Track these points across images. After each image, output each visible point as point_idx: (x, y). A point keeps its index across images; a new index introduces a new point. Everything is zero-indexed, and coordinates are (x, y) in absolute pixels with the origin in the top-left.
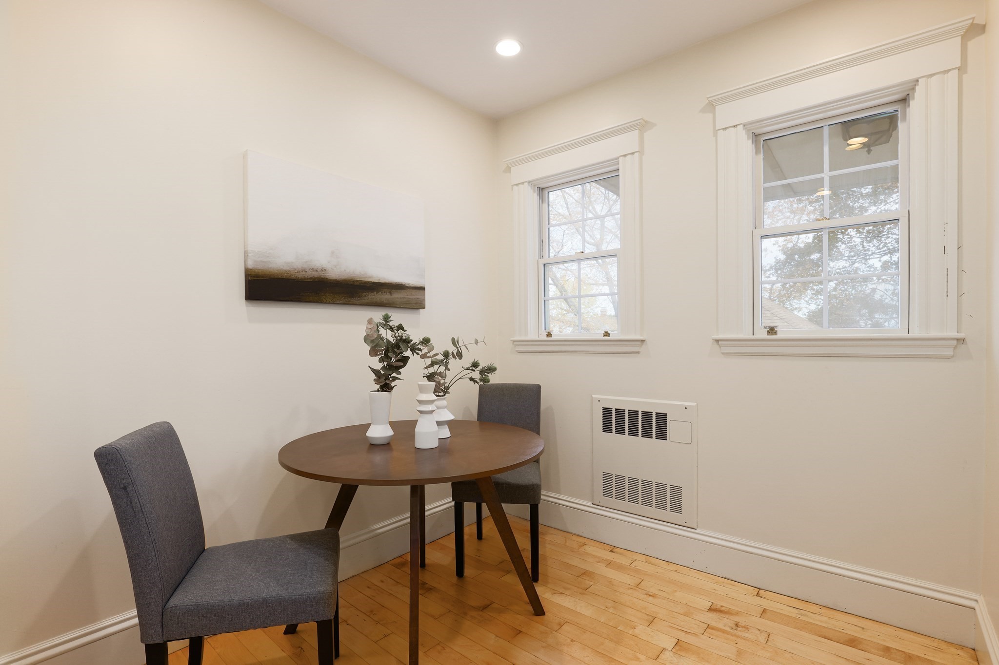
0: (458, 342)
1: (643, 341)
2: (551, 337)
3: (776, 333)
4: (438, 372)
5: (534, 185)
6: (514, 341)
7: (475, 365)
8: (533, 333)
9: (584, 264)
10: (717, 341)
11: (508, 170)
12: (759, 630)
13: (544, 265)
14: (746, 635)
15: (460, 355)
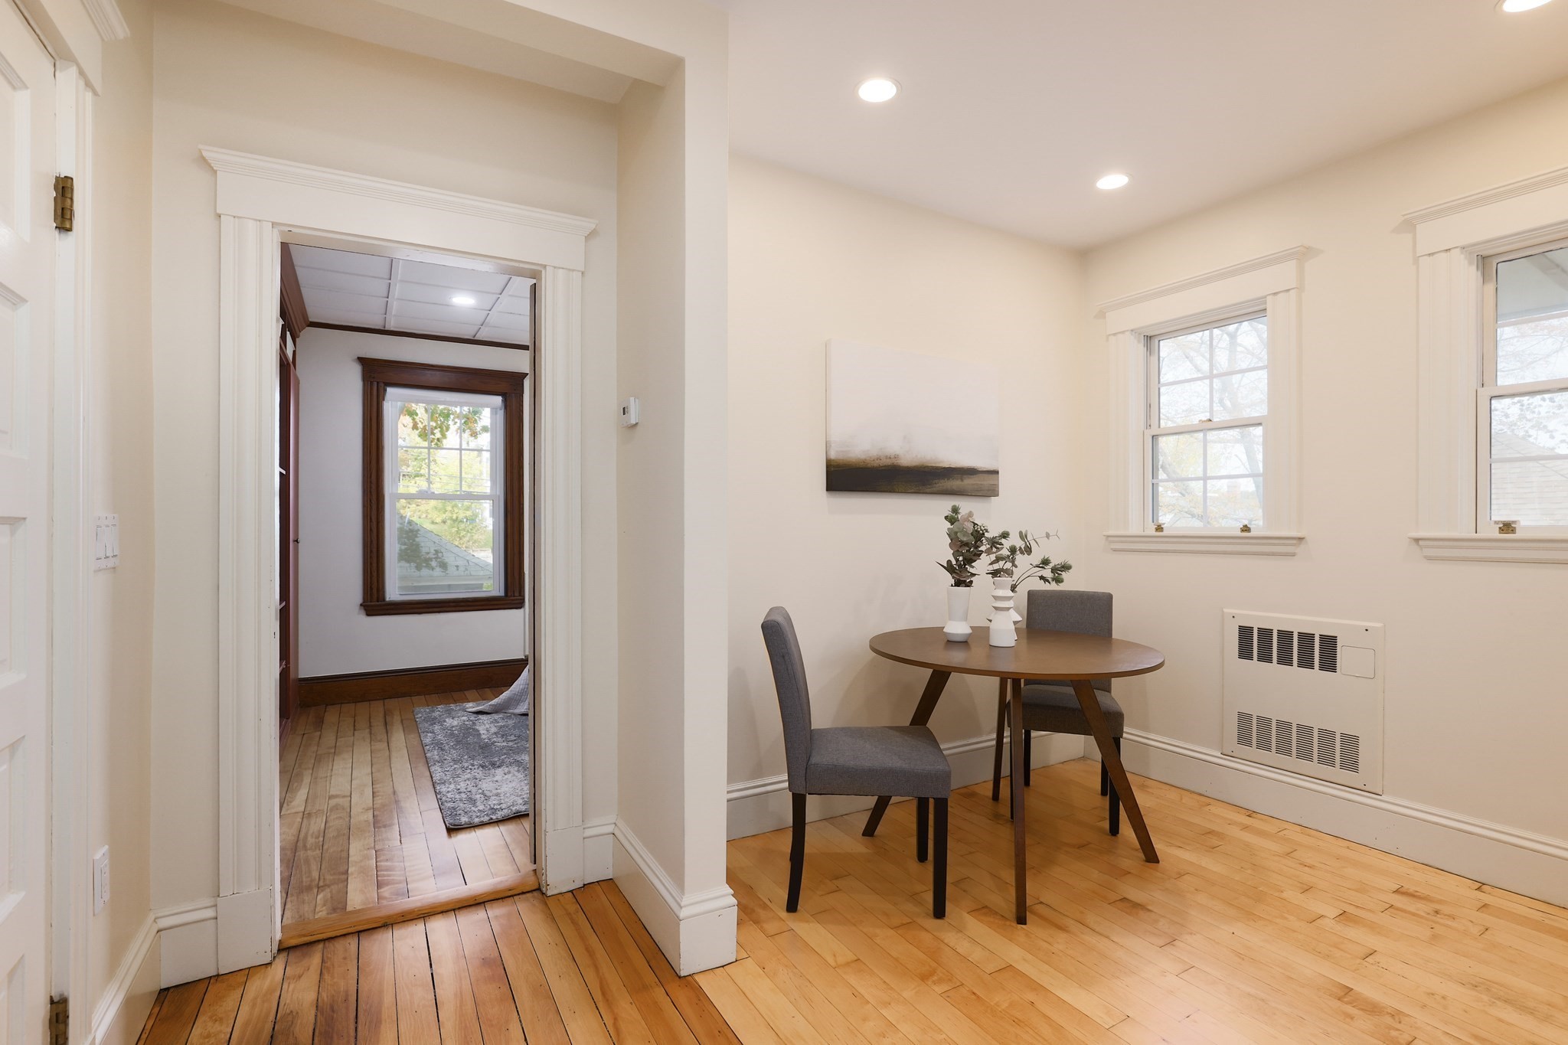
0: (1026, 536)
1: (1301, 539)
2: (1162, 531)
3: (1513, 531)
4: (1005, 568)
5: (1140, 334)
6: (1108, 536)
7: (1045, 562)
8: (1136, 525)
9: (1212, 435)
10: (1417, 540)
11: (1102, 315)
12: (1472, 922)
13: (1153, 437)
14: (1449, 923)
15: (1028, 550)
